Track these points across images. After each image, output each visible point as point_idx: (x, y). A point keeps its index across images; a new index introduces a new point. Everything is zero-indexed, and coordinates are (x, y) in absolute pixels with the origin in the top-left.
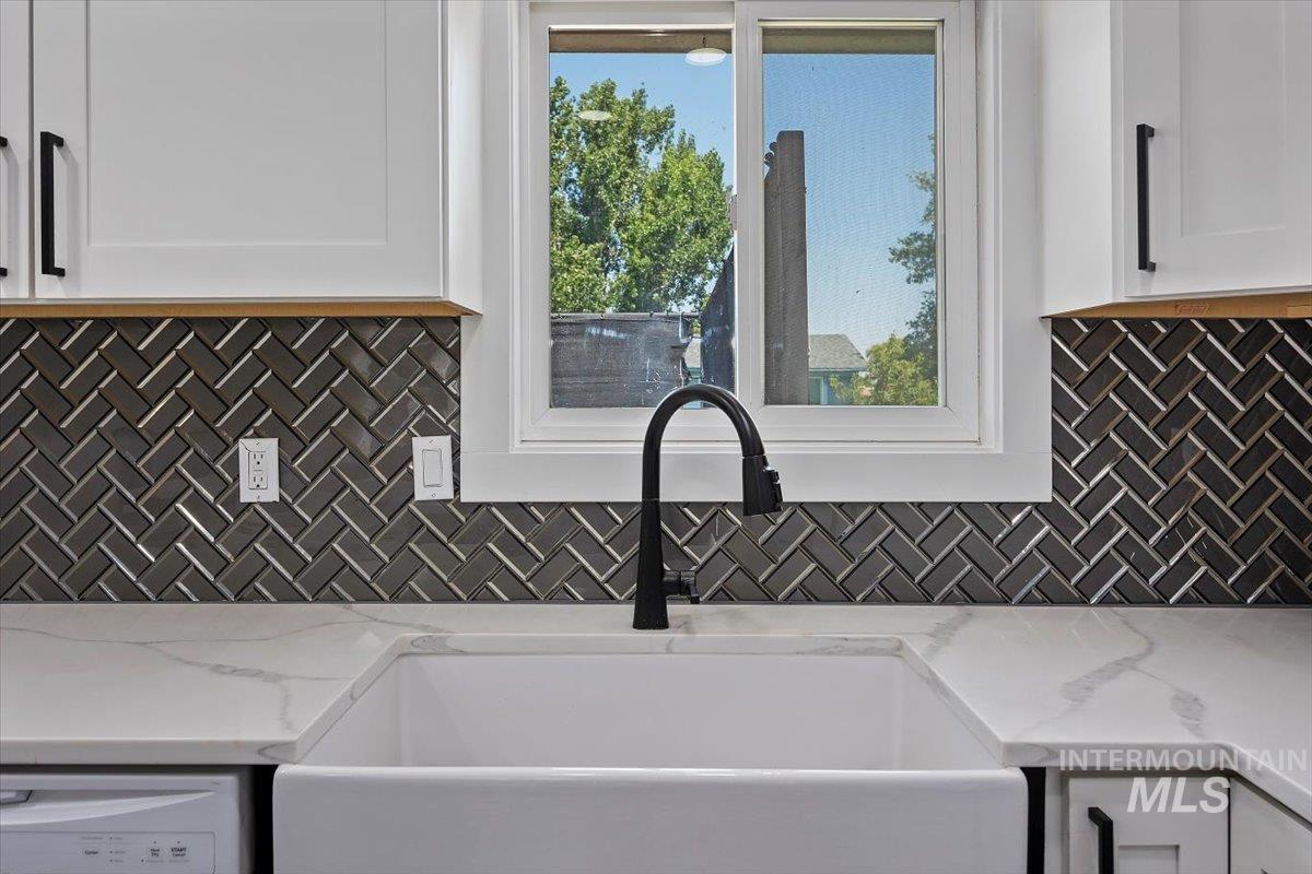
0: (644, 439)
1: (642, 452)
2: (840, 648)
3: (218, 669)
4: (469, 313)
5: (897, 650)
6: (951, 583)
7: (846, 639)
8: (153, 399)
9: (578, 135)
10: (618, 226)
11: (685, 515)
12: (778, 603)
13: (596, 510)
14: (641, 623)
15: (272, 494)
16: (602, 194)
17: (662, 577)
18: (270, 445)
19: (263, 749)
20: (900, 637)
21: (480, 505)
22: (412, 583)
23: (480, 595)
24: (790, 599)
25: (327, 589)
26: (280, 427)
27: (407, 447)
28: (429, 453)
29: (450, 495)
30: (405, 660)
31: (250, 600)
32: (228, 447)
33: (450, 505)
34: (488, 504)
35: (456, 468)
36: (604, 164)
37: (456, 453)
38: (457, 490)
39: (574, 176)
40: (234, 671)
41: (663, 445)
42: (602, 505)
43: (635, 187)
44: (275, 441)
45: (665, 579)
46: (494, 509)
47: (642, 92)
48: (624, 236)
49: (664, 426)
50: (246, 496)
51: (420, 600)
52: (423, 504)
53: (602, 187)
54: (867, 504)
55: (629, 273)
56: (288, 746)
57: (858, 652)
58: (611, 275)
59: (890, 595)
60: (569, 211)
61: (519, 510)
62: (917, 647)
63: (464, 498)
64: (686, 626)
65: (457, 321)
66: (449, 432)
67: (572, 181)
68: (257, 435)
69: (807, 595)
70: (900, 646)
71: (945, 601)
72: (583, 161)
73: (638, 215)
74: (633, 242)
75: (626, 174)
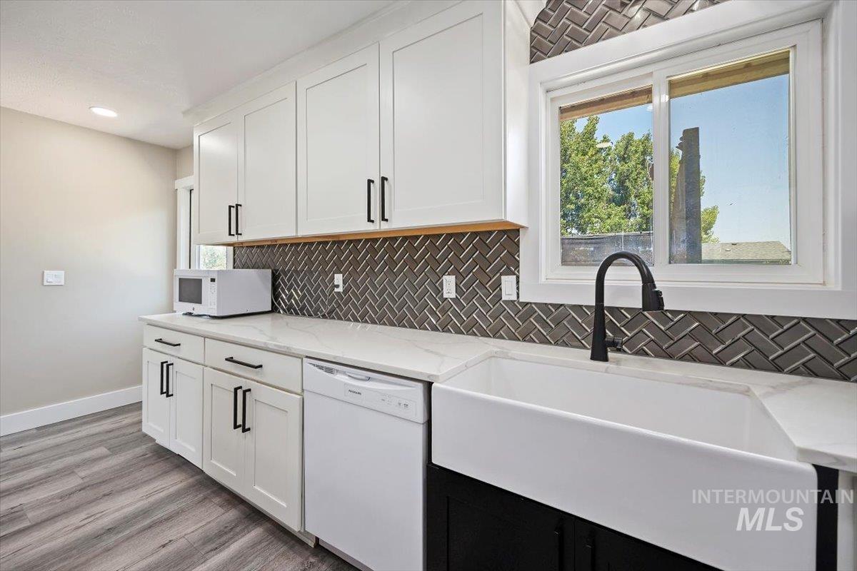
0: (595, 278)
1: (595, 284)
2: (706, 385)
3: (427, 350)
4: (523, 227)
5: (747, 392)
6: (799, 363)
7: (711, 381)
8: (418, 262)
9: (615, 159)
10: (636, 197)
11: (622, 313)
12: (674, 360)
13: (578, 308)
14: (593, 358)
15: (453, 295)
16: (628, 183)
17: (604, 339)
18: (453, 278)
19: (429, 376)
20: (750, 386)
21: (527, 303)
22: (501, 332)
23: (525, 338)
24: (682, 358)
25: (471, 331)
26: (456, 272)
27: (499, 279)
28: (508, 282)
29: (516, 299)
30: (493, 358)
31: (446, 332)
32: (440, 278)
33: (516, 303)
34: (531, 303)
35: (518, 288)
36: (628, 170)
37: (518, 282)
38: (518, 297)
39: (613, 177)
40: (432, 352)
41: (605, 282)
42: (581, 306)
43: (645, 179)
44: (454, 276)
45: (606, 339)
46: (533, 306)
47: (649, 134)
48: (639, 201)
49: (605, 273)
50: (445, 296)
51: (503, 338)
52: (504, 302)
53: (627, 181)
54: (735, 314)
55: (641, 218)
56: (437, 376)
57: (719, 389)
58: (632, 220)
59: (748, 364)
60: (611, 193)
61: (544, 307)
62: (757, 391)
63: (521, 301)
64: (618, 362)
65: (518, 230)
66: (514, 274)
67: (612, 180)
68: (449, 274)
69: (691, 357)
70: (748, 390)
71: (792, 372)
72: (618, 170)
73: (646, 191)
74: (644, 203)
75: (640, 173)
